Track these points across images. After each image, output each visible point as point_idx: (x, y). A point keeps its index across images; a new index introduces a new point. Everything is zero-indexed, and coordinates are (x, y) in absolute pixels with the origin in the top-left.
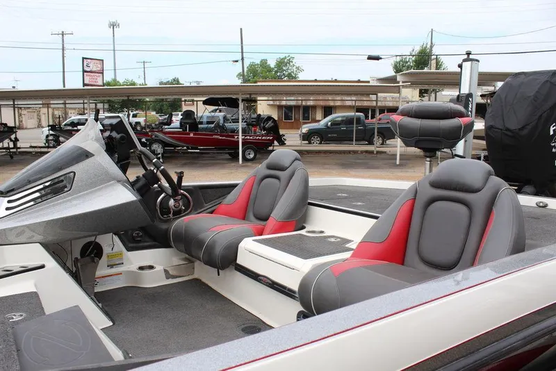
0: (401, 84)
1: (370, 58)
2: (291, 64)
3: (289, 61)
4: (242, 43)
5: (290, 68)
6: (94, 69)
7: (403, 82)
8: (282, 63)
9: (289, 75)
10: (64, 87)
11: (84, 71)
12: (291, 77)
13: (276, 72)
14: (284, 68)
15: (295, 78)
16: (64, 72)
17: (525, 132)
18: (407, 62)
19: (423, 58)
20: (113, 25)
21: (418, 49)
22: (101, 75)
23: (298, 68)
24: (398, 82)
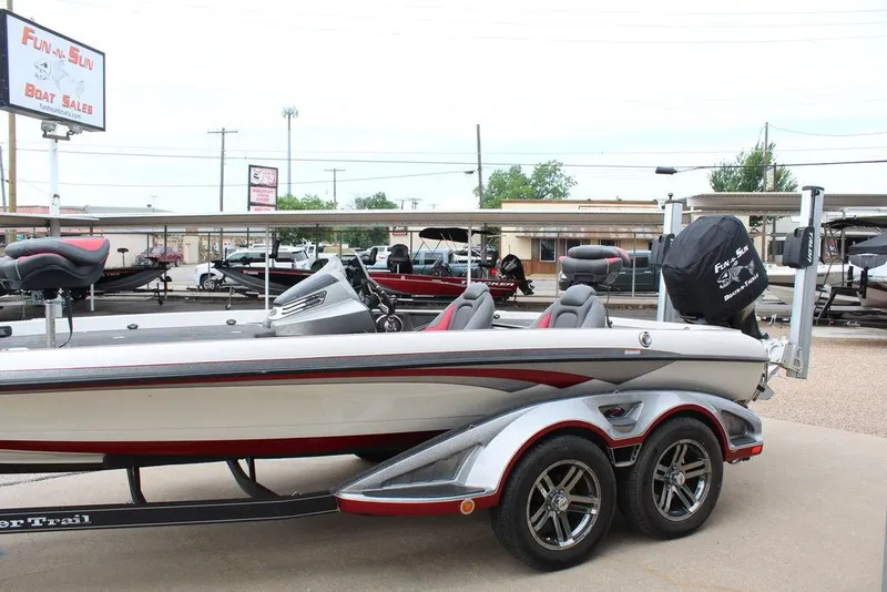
0: (692, 211)
1: (660, 171)
2: (558, 173)
3: (555, 169)
4: (479, 151)
5: (556, 179)
6: (266, 182)
7: (695, 209)
8: (544, 172)
9: (555, 191)
11: (251, 185)
12: (558, 194)
13: (534, 185)
14: (547, 180)
15: (564, 195)
16: (222, 186)
17: (690, 271)
20: (289, 114)
22: (274, 190)
23: (568, 179)
24: (689, 209)
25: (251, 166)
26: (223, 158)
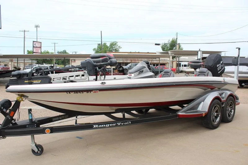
0: (170, 55)
1: (156, 44)
2: (116, 45)
3: (116, 44)
4: (101, 38)
5: (116, 47)
6: (38, 46)
8: (113, 45)
9: (116, 50)
10: (24, 54)
11: (33, 47)
12: (116, 51)
13: (110, 48)
14: (113, 47)
15: (118, 51)
16: (24, 47)
18: (167, 45)
19: (173, 44)
20: (37, 27)
21: (171, 40)
22: (40, 48)
23: (119, 47)
24: (169, 54)
25: (33, 41)
26: (24, 38)
